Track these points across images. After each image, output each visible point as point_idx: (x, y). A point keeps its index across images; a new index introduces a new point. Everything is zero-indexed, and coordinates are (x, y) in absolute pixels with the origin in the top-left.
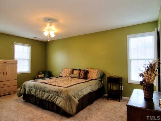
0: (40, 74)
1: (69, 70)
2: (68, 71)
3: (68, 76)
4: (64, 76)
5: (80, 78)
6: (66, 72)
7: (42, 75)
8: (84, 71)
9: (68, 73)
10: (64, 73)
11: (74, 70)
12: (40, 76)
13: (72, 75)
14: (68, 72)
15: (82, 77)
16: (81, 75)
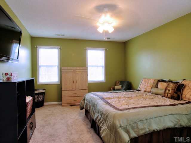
0: (117, 84)
1: (152, 82)
2: (149, 82)
3: (148, 90)
4: (143, 90)
5: (166, 97)
6: (146, 84)
7: (119, 86)
8: (175, 85)
9: (149, 86)
10: (143, 86)
11: (159, 81)
12: (116, 87)
13: (154, 90)
14: (149, 84)
15: (169, 95)
16: (167, 91)
